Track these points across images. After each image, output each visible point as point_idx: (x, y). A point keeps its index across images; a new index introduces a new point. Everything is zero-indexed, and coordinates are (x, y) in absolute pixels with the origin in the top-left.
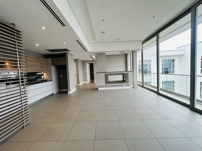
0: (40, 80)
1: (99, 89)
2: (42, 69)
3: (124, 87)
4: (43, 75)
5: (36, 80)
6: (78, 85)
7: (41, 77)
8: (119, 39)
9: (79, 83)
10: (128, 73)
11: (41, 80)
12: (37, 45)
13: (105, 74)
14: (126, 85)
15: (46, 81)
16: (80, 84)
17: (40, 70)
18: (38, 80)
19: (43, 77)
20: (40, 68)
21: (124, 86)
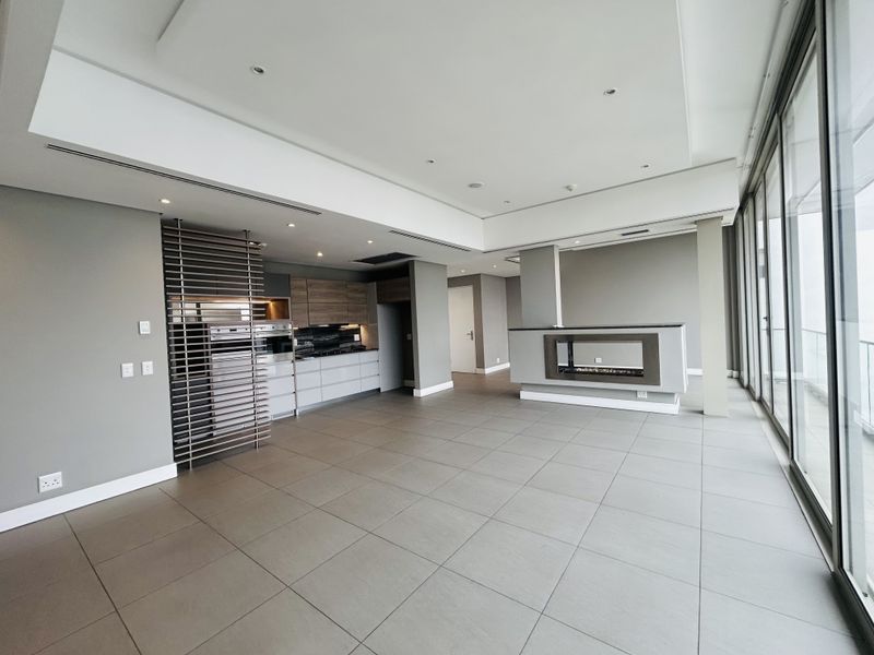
0: (349, 345)
1: (524, 395)
2: (350, 314)
3: (639, 402)
4: (357, 331)
5: (338, 345)
6: (479, 371)
7: (353, 337)
8: (569, 188)
9: (483, 367)
10: (657, 335)
11: (352, 347)
12: (320, 254)
13: (545, 336)
14: (649, 393)
15: (361, 349)
16: (488, 371)
17: (346, 317)
18: (341, 346)
19: (357, 337)
20: (345, 313)
21: (637, 399)
